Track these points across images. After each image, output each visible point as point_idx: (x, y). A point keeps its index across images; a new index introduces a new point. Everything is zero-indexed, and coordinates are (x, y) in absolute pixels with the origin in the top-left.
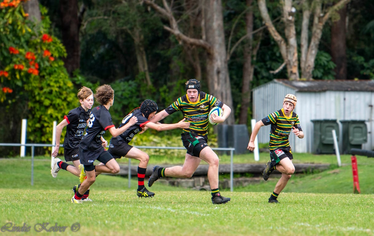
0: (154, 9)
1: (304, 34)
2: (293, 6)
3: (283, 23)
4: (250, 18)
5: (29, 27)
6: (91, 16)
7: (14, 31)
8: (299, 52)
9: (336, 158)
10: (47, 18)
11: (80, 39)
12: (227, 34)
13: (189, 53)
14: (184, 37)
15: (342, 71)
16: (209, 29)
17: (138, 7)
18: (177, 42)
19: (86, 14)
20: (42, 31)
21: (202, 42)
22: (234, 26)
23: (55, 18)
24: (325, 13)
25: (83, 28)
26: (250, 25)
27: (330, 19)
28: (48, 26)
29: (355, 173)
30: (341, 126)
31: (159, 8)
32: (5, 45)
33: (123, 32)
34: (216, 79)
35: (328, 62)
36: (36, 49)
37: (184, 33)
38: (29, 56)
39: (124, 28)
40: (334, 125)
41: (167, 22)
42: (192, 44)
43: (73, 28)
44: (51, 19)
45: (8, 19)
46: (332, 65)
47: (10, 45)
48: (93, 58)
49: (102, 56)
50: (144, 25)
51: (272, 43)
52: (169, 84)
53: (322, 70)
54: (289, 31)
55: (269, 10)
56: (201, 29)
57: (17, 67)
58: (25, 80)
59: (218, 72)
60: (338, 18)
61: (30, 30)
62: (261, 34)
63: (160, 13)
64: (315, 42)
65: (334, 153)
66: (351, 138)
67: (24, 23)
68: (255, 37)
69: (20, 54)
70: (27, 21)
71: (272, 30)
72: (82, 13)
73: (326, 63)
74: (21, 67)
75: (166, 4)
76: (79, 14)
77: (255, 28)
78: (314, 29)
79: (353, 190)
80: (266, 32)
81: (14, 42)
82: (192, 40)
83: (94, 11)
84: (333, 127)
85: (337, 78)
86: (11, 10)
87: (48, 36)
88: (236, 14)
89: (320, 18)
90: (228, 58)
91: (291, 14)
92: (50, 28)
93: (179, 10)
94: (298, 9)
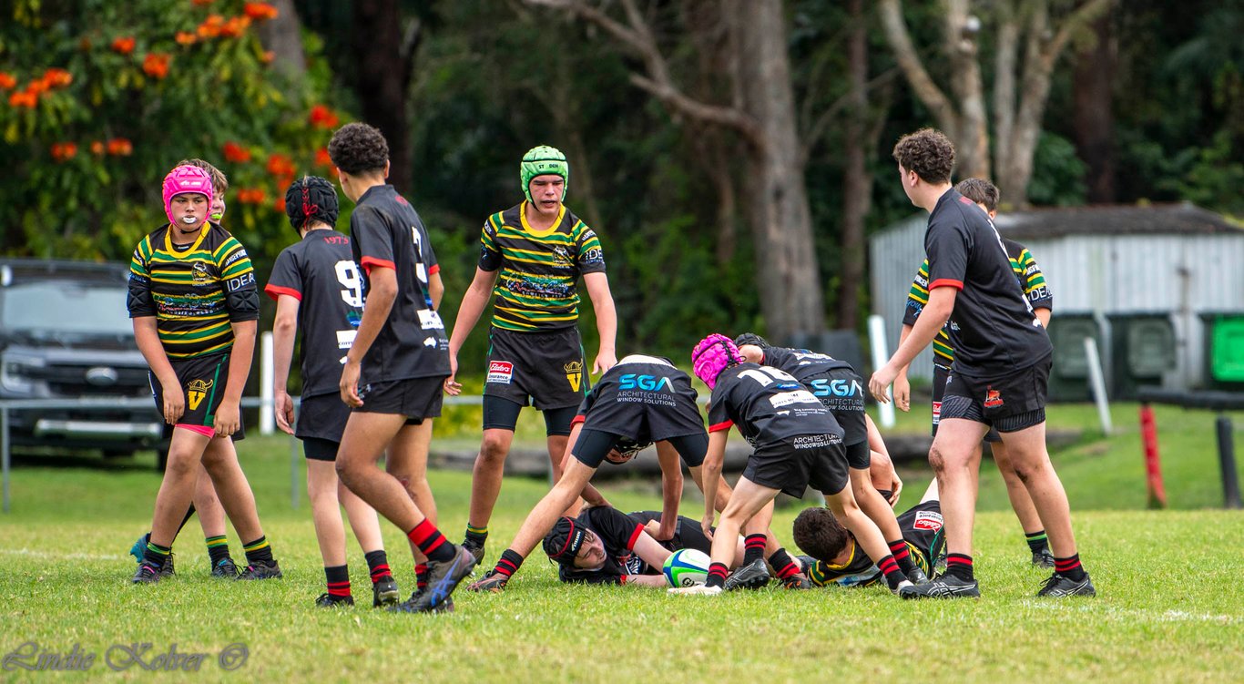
0: (603, 32)
1: (1005, 86)
2: (972, 13)
3: (946, 59)
4: (859, 49)
5: (276, 87)
6: (437, 54)
7: (236, 99)
8: (992, 132)
9: (1097, 415)
10: (323, 65)
11: (411, 115)
12: (800, 92)
13: (701, 144)
14: (686, 104)
15: (1104, 183)
16: (749, 79)
17: (563, 28)
18: (666, 117)
19: (422, 51)
20: (312, 97)
21: (732, 115)
22: (816, 71)
23: (342, 61)
24: (1057, 30)
25: (415, 89)
26: (860, 68)
27: (1071, 46)
28: (324, 84)
29: (1150, 453)
30: (1106, 328)
31: (616, 28)
32: (213, 137)
33: (522, 95)
34: (771, 210)
35: (1068, 159)
36: (295, 147)
37: (687, 92)
38: (278, 166)
39: (527, 83)
40: (1088, 325)
41: (639, 66)
42: (707, 123)
43: (391, 87)
44: (334, 67)
45: (219, 68)
46: (1078, 168)
47: (224, 137)
48: (447, 167)
49: (469, 161)
50: (581, 71)
51: (918, 112)
52: (648, 229)
53: (1051, 181)
54: (963, 80)
55: (909, 24)
56: (728, 82)
57: (245, 197)
58: (267, 229)
59: (779, 195)
60: (1091, 42)
61: (276, 96)
62: (887, 92)
63: (619, 41)
64: (1032, 107)
65: (1090, 398)
66: (1133, 358)
67: (261, 77)
68: (873, 98)
69: (254, 160)
70: (269, 72)
71: (919, 77)
72: (414, 47)
73: (1063, 163)
74: (256, 195)
75: (635, 17)
76: (403, 50)
77: (872, 74)
78: (1030, 72)
79: (1143, 498)
80: (903, 86)
81: (235, 129)
82: (706, 112)
83: (446, 42)
84: (1087, 333)
85: (1093, 199)
86: (225, 46)
87: (324, 111)
88: (821, 38)
89: (1044, 44)
90: (804, 156)
91: (967, 34)
92: (330, 90)
93: (668, 35)
94: (987, 17)
